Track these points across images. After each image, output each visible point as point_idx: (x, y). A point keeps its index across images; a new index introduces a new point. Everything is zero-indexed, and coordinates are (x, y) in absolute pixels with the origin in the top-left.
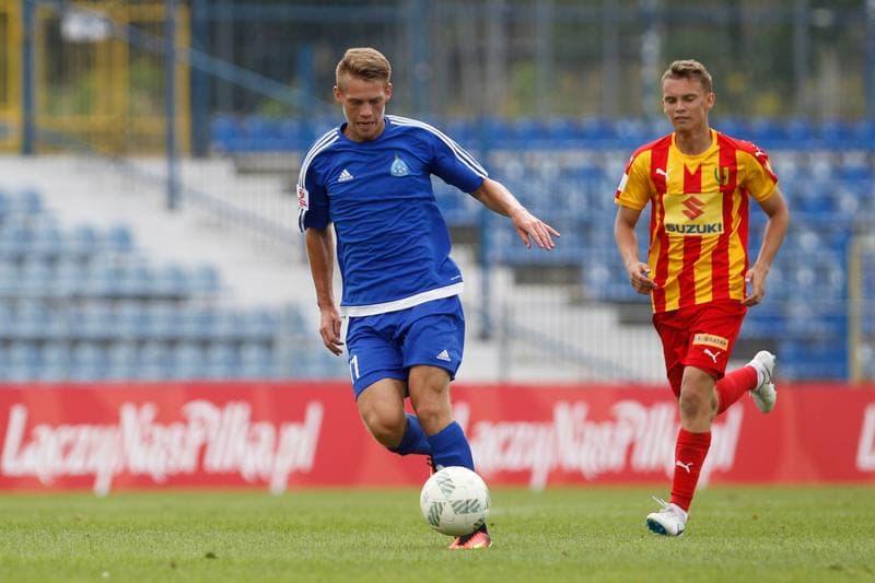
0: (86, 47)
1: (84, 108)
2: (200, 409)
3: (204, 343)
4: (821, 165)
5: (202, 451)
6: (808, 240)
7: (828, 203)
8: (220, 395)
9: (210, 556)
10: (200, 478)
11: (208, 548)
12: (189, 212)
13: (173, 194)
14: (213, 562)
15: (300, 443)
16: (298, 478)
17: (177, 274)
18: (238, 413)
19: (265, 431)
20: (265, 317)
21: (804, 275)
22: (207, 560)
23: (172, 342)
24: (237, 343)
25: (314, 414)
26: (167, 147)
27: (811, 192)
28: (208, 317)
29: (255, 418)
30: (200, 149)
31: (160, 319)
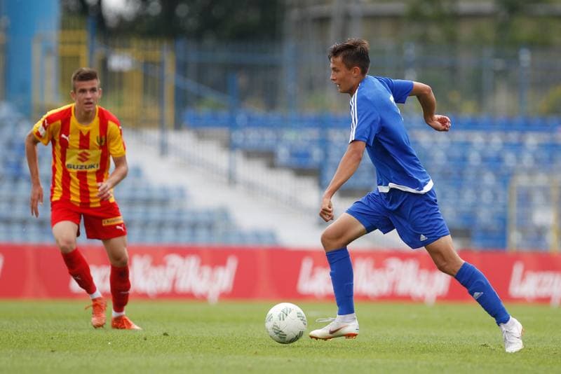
0: (121, 74)
1: (120, 104)
2: (174, 260)
3: (178, 226)
4: (496, 140)
5: (174, 281)
6: (489, 179)
7: (499, 160)
8: (184, 252)
9: (165, 334)
10: (174, 295)
11: (165, 331)
12: (172, 159)
13: (164, 149)
14: (166, 338)
15: (224, 277)
16: (224, 296)
17: (165, 190)
18: (193, 262)
19: (207, 271)
20: (209, 213)
21: (486, 196)
22: (163, 336)
23: (161, 225)
24: (194, 226)
25: (232, 263)
26: (161, 124)
27: (491, 153)
28: (180, 213)
29: (202, 264)
30: (178, 126)
31: (155, 213)
